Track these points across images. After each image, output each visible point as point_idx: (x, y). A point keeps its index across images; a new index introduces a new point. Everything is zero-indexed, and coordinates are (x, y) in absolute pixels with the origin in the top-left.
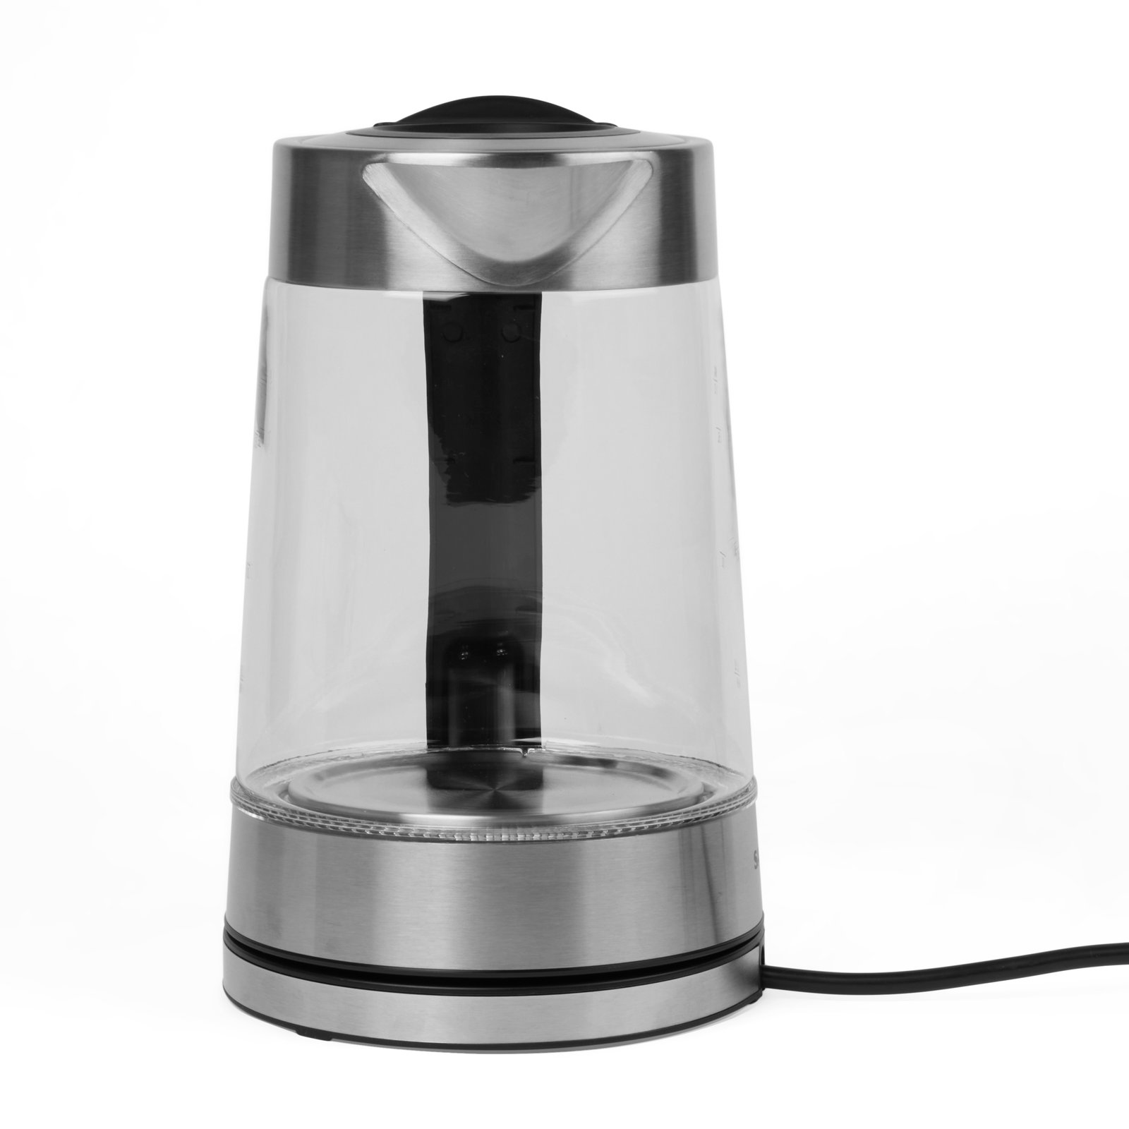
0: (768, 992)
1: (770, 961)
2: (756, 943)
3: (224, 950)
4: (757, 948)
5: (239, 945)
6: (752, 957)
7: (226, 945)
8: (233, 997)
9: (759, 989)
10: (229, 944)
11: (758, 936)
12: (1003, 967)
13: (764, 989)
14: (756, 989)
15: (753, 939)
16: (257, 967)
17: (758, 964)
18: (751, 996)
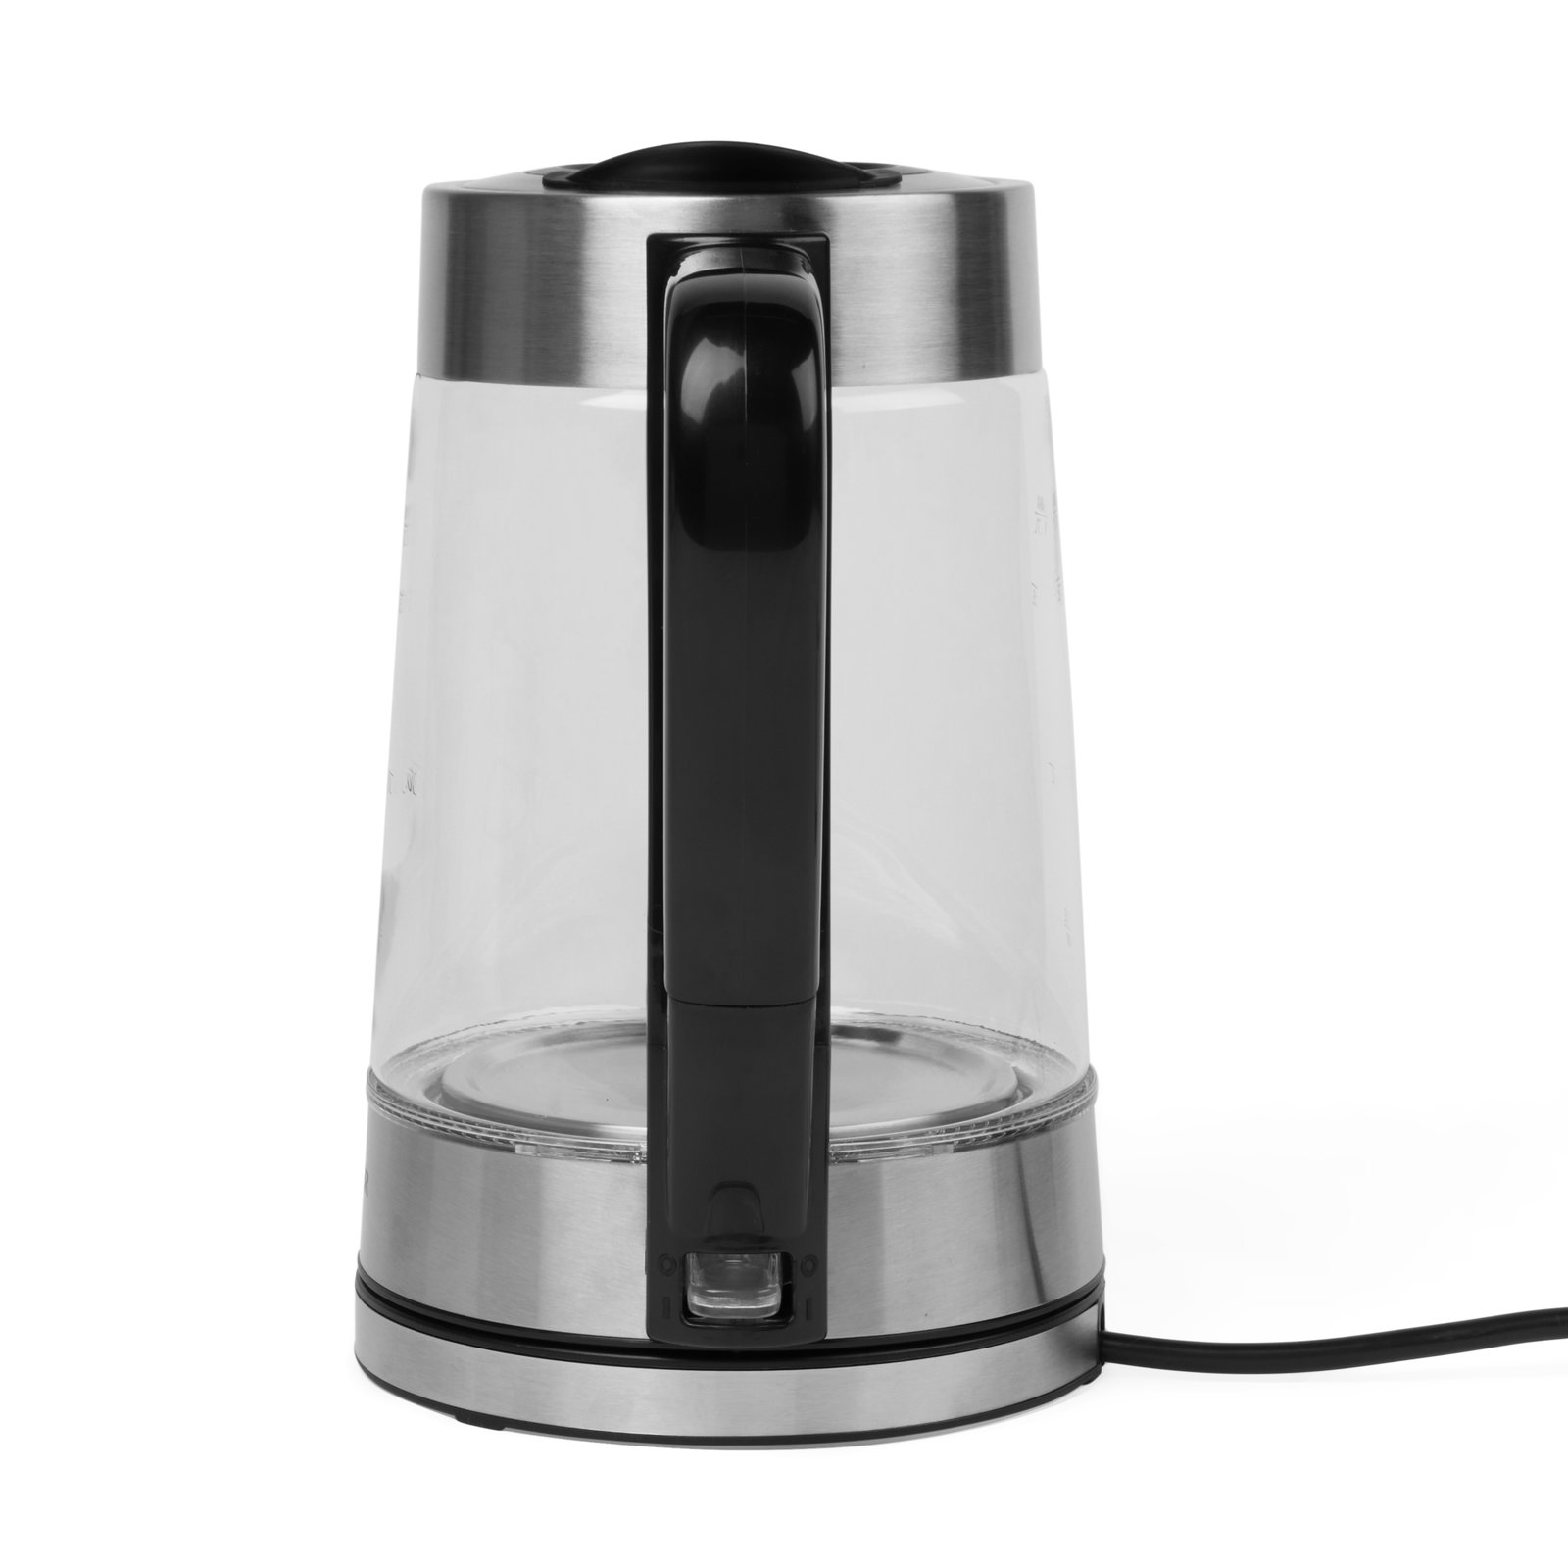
0: (1110, 1369)
1: (1112, 1326)
2: (1094, 1301)
3: (357, 1301)
4: (1095, 1307)
5: (375, 1296)
6: (1087, 1319)
7: (359, 1296)
8: (369, 1369)
9: (1098, 1363)
10: (362, 1294)
11: (1095, 1291)
12: (1436, 1337)
13: (1103, 1365)
14: (1093, 1364)
15: (1090, 1295)
16: (397, 1325)
17: (1095, 1329)
18: (1085, 1374)
